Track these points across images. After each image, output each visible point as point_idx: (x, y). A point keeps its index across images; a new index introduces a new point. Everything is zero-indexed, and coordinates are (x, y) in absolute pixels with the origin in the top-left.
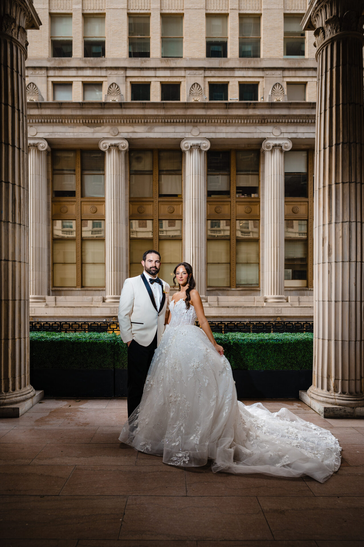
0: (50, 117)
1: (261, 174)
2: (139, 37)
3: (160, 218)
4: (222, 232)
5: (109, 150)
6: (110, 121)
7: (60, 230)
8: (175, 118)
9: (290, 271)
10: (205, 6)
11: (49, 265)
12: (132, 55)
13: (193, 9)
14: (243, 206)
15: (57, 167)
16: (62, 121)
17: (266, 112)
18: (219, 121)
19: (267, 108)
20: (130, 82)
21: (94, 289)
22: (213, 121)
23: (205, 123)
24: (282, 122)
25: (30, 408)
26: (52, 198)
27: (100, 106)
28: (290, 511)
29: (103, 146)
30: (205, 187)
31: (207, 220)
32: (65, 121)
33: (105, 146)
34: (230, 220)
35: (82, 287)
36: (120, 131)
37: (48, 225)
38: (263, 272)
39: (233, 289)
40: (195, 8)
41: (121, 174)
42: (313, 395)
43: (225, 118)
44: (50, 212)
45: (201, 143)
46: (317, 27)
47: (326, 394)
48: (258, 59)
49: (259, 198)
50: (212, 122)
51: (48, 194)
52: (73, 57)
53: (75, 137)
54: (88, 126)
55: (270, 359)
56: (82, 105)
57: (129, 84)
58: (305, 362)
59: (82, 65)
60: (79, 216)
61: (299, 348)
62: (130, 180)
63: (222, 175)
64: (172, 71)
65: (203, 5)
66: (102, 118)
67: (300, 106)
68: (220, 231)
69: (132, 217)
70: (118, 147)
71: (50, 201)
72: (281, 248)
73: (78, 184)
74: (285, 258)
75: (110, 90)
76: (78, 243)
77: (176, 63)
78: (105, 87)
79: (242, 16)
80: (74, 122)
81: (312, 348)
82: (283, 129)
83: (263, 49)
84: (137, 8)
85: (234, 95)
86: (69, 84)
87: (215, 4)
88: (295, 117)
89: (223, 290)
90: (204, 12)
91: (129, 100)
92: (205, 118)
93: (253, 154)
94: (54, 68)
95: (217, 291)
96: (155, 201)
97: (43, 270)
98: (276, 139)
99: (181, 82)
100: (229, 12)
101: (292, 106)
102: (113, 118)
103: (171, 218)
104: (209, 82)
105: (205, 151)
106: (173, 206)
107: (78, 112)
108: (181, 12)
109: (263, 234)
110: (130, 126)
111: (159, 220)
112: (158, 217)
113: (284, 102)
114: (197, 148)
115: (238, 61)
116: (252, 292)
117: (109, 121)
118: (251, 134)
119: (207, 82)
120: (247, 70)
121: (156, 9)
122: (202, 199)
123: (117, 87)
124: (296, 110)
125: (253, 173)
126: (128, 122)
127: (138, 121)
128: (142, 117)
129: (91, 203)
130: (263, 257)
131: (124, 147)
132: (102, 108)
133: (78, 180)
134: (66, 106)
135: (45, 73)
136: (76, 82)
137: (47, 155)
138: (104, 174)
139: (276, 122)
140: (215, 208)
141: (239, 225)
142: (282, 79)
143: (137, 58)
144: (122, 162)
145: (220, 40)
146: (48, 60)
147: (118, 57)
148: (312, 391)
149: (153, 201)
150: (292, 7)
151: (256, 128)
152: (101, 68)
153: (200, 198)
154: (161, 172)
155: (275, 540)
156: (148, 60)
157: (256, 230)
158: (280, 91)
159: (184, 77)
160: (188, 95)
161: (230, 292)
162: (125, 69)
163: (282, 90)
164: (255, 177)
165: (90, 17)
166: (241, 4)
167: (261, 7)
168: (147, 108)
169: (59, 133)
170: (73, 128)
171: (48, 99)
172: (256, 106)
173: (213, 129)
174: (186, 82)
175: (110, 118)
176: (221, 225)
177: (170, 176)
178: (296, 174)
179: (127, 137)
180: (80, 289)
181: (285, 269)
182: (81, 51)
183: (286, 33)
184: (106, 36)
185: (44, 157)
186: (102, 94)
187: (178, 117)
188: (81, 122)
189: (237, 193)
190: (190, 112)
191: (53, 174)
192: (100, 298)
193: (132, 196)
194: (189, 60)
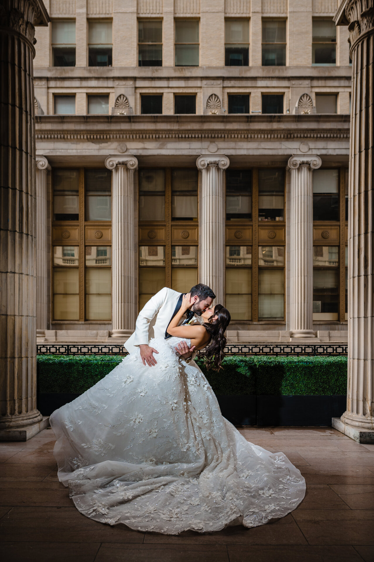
0: (51, 133)
1: (286, 195)
2: (150, 43)
3: (173, 244)
4: (242, 261)
5: (117, 169)
6: (118, 136)
7: (61, 258)
8: (190, 133)
9: (319, 303)
10: (223, 9)
11: (48, 296)
12: (142, 63)
13: (211, 12)
14: (267, 231)
15: (58, 188)
16: (64, 136)
17: (293, 126)
18: (239, 136)
19: (293, 121)
20: (140, 94)
21: (99, 322)
22: (233, 136)
23: (224, 139)
24: (310, 137)
25: (37, 434)
26: (53, 222)
27: (106, 120)
28: (324, 521)
29: (109, 164)
30: (223, 209)
31: (226, 246)
32: (67, 137)
33: (112, 164)
34: (252, 246)
35: (86, 320)
36: (128, 147)
37: (48, 252)
38: (289, 304)
39: (255, 323)
40: (213, 11)
41: (129, 196)
42: (347, 421)
43: (246, 133)
44: (51, 238)
45: (219, 161)
46: (352, 21)
47: (362, 419)
48: (284, 67)
49: (284, 221)
50: (231, 137)
51: (48, 217)
52: (76, 66)
53: (79, 154)
54: (93, 142)
55: (300, 383)
56: (86, 119)
57: (138, 96)
58: (338, 386)
59: (87, 75)
60: (83, 242)
61: (332, 371)
62: (139, 202)
63: (242, 196)
64: (186, 81)
65: (222, 8)
66: (108, 133)
67: (331, 119)
68: (240, 259)
69: (141, 242)
70: (126, 165)
71: (51, 226)
72: (309, 277)
73: (81, 206)
74: (313, 288)
75: (117, 102)
76: (81, 271)
77: (191, 72)
78: (112, 99)
79: (265, 20)
80: (77, 138)
81: (347, 372)
82: (312, 145)
83: (289, 57)
84: (148, 12)
85: (257, 107)
86: (72, 96)
87: (235, 7)
88: (325, 132)
89: (244, 324)
90: (223, 16)
91: (139, 113)
92: (223, 133)
93: (277, 173)
94: (56, 79)
95: (236, 325)
96: (168, 225)
97: (42, 302)
98: (304, 155)
99: (196, 93)
100: (251, 15)
101: (322, 119)
102: (121, 134)
103: (186, 244)
104: (228, 93)
105: (224, 170)
106: (188, 231)
107: (82, 127)
108: (197, 16)
109: (289, 261)
110: (140, 141)
111: (172, 246)
112: (171, 243)
113: (313, 114)
114: (214, 166)
115: (261, 70)
116: (276, 326)
117: (116, 136)
118: (276, 150)
119: (226, 93)
120: (271, 79)
121: (169, 13)
122: (220, 222)
123: (125, 98)
124: (326, 123)
125: (277, 193)
126: (138, 137)
127: (149, 136)
128: (153, 132)
129: (95, 227)
130: (289, 288)
131: (133, 165)
132: (108, 122)
133: (81, 202)
134: (69, 120)
135: (45, 83)
136: (80, 94)
137: (48, 175)
138: (110, 196)
139: (304, 137)
140: (235, 233)
141: (262, 252)
142: (310, 89)
143: (147, 67)
144: (131, 182)
145: (240, 46)
146: (49, 70)
147: (126, 66)
148: (346, 417)
149: (165, 225)
150: (322, 9)
151: (281, 144)
152: (107, 78)
153: (218, 221)
154: (174, 193)
155: (309, 545)
156: (160, 69)
157: (280, 258)
158: (308, 103)
159: (201, 87)
160: (204, 108)
161: (252, 326)
162: (135, 79)
163: (310, 102)
164: (280, 198)
165: (96, 23)
166: (265, 6)
167: (287, 9)
168: (159, 122)
169: (60, 150)
170: (76, 144)
171: (48, 113)
172: (281, 120)
173: (232, 145)
174: (202, 93)
175: (117, 133)
176: (242, 253)
177: (185, 198)
178: (325, 194)
179: (137, 154)
180: (83, 322)
181: (314, 300)
182: (85, 59)
183: (315, 39)
184: (113, 42)
185: (44, 176)
186: (108, 107)
187: (194, 132)
188: (85, 137)
189: (260, 216)
190: (207, 126)
191: (54, 196)
192: (106, 332)
193: (141, 220)
194: (206, 69)
